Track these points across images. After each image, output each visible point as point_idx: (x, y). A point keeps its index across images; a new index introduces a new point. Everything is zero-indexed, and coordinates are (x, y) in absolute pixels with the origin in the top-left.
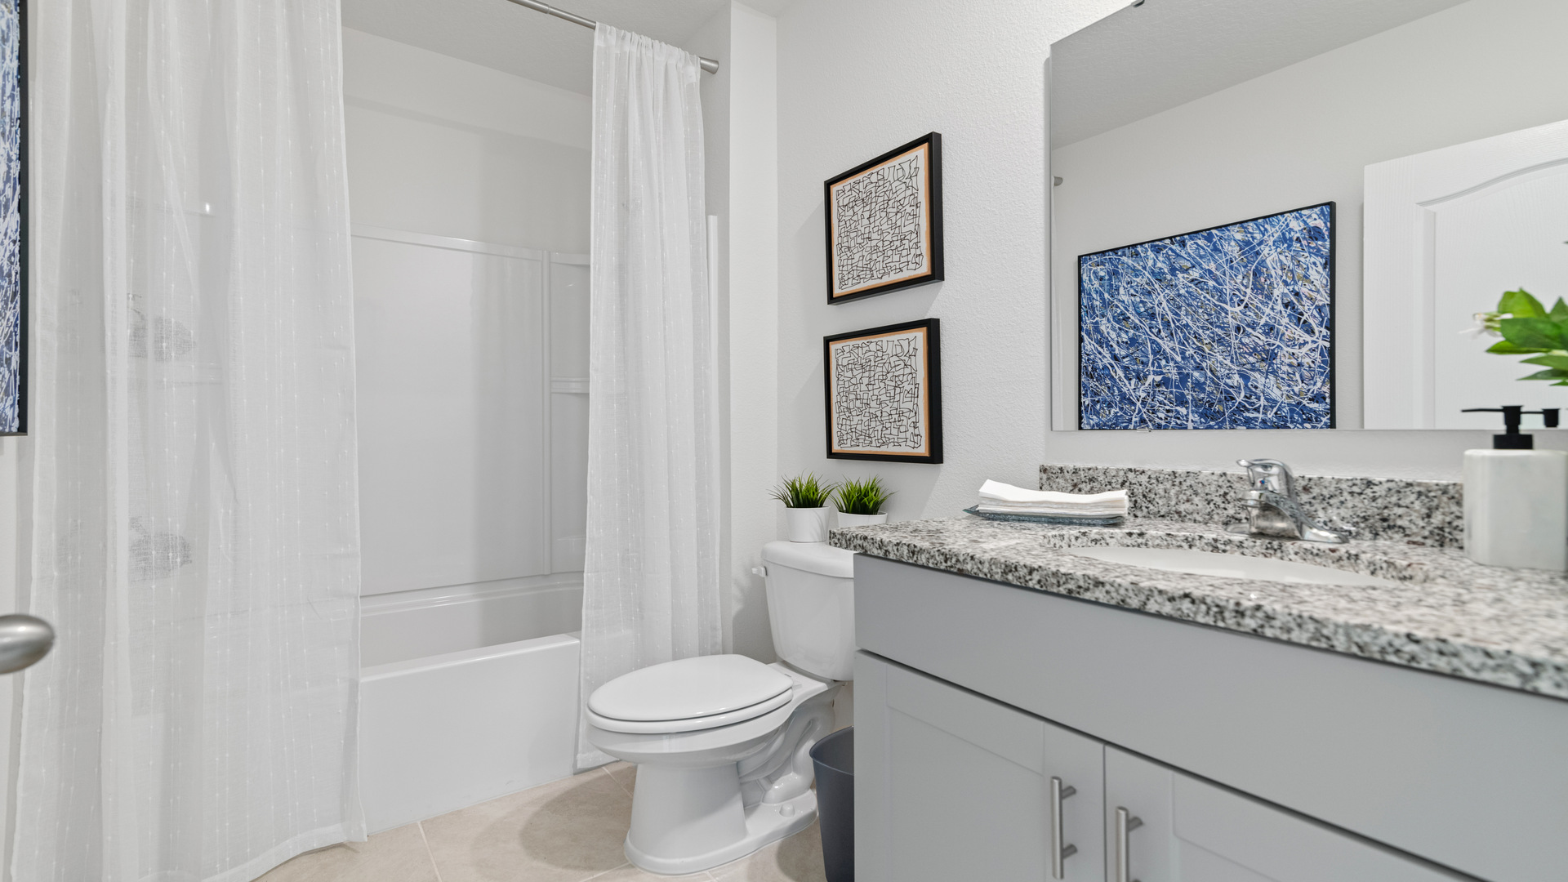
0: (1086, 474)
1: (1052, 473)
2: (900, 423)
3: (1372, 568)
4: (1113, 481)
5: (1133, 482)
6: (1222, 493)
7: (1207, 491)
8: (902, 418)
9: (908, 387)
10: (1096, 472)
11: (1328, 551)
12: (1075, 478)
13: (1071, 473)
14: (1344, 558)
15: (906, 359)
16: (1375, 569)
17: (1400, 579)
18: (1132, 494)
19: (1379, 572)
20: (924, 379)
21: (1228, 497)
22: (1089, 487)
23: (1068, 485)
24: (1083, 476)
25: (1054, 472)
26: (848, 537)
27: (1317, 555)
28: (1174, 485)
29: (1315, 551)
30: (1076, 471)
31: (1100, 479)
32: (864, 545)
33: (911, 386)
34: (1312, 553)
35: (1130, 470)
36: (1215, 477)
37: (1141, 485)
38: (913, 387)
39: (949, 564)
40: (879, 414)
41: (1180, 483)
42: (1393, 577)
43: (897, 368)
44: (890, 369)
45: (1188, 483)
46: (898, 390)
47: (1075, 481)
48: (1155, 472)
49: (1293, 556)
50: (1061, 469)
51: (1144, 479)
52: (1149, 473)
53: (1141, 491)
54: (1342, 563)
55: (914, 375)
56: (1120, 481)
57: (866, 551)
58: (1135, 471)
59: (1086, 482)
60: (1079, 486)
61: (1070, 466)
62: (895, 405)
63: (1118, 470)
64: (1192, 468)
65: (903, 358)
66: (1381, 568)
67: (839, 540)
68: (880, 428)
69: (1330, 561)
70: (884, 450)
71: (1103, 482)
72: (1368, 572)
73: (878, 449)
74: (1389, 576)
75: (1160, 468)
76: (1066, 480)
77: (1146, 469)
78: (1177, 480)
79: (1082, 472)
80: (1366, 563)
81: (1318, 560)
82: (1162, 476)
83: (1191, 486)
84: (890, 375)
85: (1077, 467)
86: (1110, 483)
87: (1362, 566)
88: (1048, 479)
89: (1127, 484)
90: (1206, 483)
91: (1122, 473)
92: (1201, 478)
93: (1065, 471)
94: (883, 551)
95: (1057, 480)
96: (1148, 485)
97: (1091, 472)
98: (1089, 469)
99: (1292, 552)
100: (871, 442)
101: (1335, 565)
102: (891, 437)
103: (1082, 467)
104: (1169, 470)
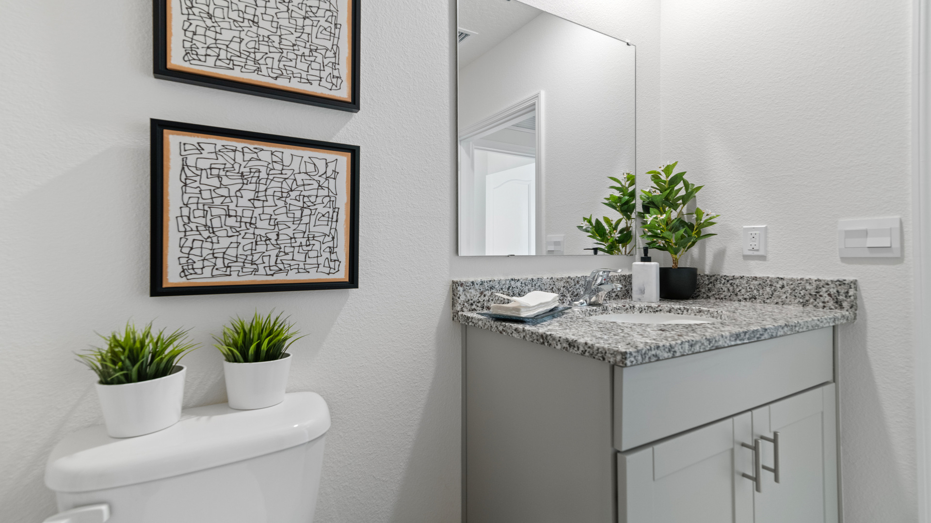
0: (488, 285)
1: (467, 286)
2: (309, 248)
3: (640, 310)
4: (503, 287)
5: (514, 287)
6: (551, 288)
7: (546, 288)
8: (312, 242)
9: (321, 209)
10: (494, 282)
11: (622, 307)
12: (481, 288)
13: (479, 285)
14: (629, 308)
15: (322, 180)
16: (642, 310)
17: (654, 312)
18: (513, 294)
19: (644, 311)
20: (346, 204)
21: (553, 290)
22: (490, 293)
23: (478, 293)
24: (486, 286)
25: (468, 285)
26: (643, 351)
27: (619, 309)
28: (532, 286)
29: (618, 308)
30: (482, 283)
31: (496, 287)
32: (658, 353)
33: (327, 210)
34: (617, 309)
35: (512, 280)
36: (549, 280)
37: (517, 288)
38: (331, 211)
39: (711, 345)
40: (273, 236)
41: (535, 284)
42: (650, 312)
43: (307, 188)
44: (294, 186)
45: (538, 285)
46: (307, 212)
47: (482, 290)
48: (524, 279)
49: (610, 312)
50: (473, 283)
51: (519, 284)
52: (521, 280)
53: (517, 292)
54: (628, 310)
55: (333, 199)
56: (507, 287)
57: (659, 358)
58: (515, 280)
59: (488, 290)
60: (484, 293)
61: (478, 279)
62: (302, 227)
63: (506, 280)
64: (539, 276)
65: (317, 178)
66: (645, 309)
67: (635, 357)
68: (274, 253)
69: (623, 311)
70: (280, 278)
71: (498, 289)
72: (639, 312)
73: (270, 278)
74: (649, 312)
75: (526, 277)
76: (476, 290)
77: (519, 278)
78: (534, 283)
79: (486, 284)
80: (638, 308)
81: (619, 311)
82: (527, 281)
83: (539, 286)
84: (293, 194)
85: (483, 280)
86: (502, 289)
87: (636, 310)
88: (464, 290)
89: (511, 288)
90: (545, 284)
91: (508, 282)
92: (544, 281)
93: (475, 284)
94: (672, 352)
95: (470, 291)
96: (521, 287)
97: (491, 283)
98: (490, 281)
99: (610, 310)
100: (257, 270)
101: (625, 312)
102: (292, 263)
103: (486, 280)
104: (530, 278)
